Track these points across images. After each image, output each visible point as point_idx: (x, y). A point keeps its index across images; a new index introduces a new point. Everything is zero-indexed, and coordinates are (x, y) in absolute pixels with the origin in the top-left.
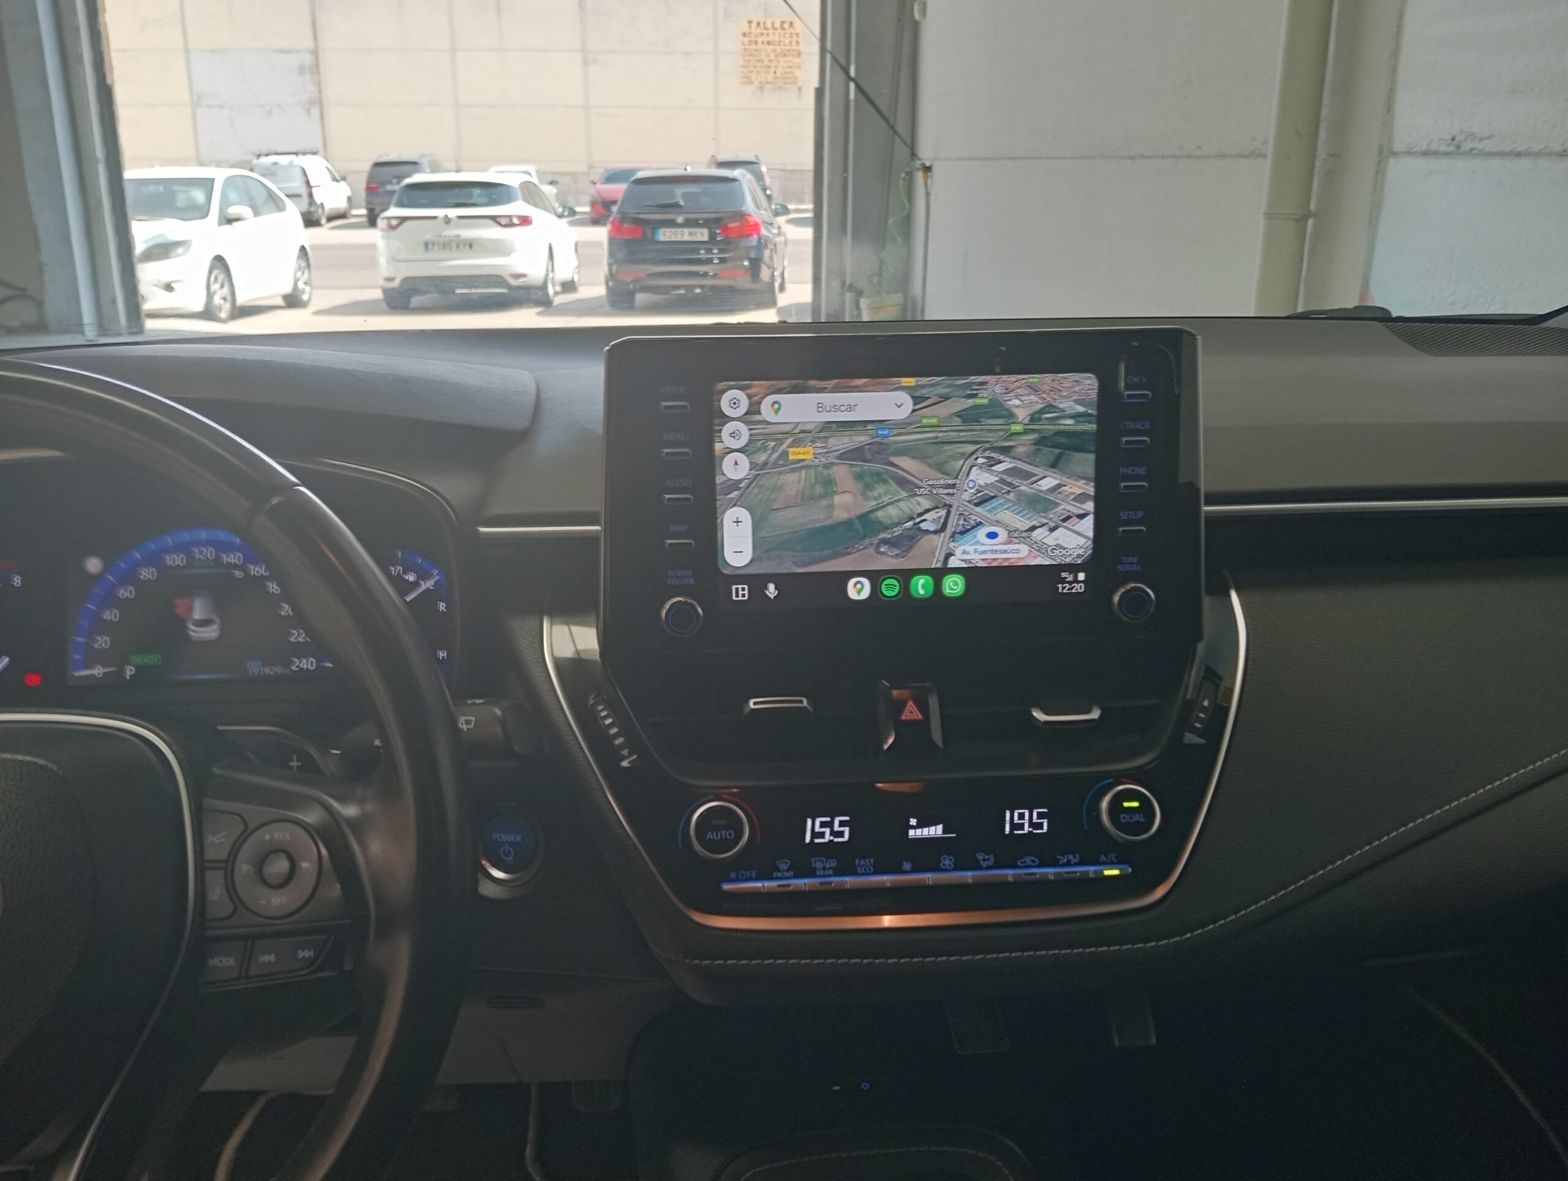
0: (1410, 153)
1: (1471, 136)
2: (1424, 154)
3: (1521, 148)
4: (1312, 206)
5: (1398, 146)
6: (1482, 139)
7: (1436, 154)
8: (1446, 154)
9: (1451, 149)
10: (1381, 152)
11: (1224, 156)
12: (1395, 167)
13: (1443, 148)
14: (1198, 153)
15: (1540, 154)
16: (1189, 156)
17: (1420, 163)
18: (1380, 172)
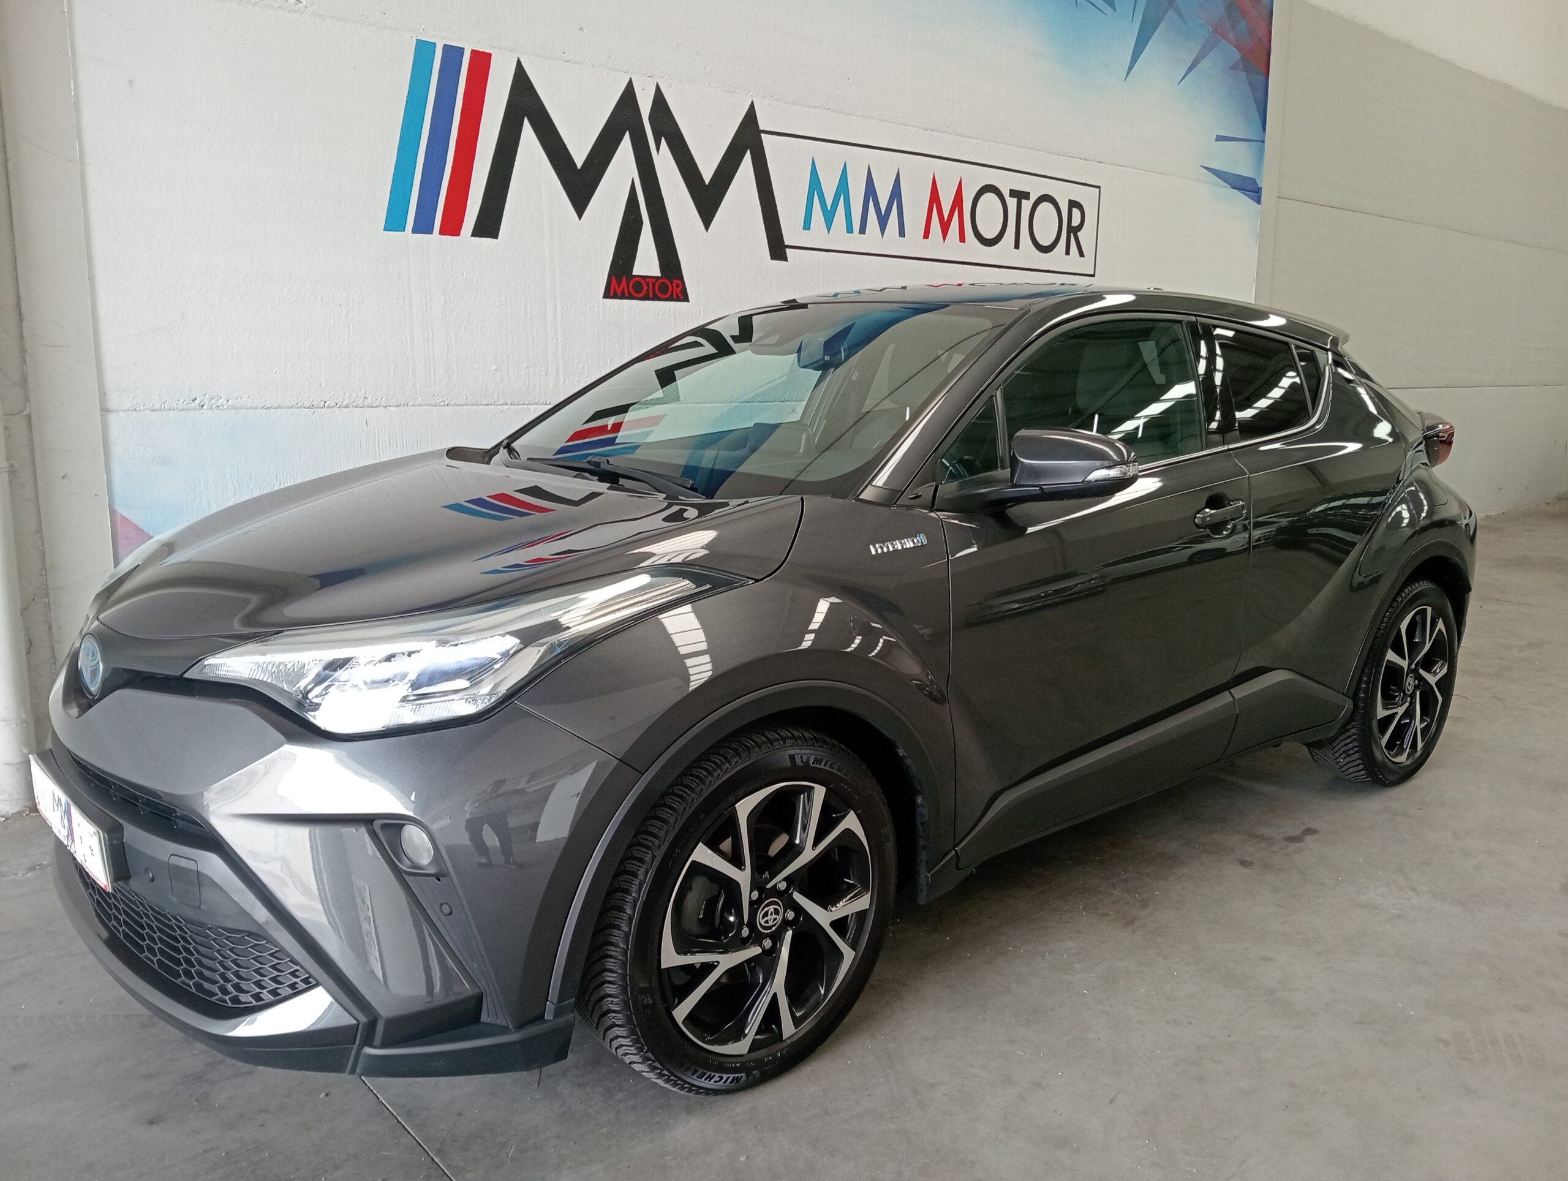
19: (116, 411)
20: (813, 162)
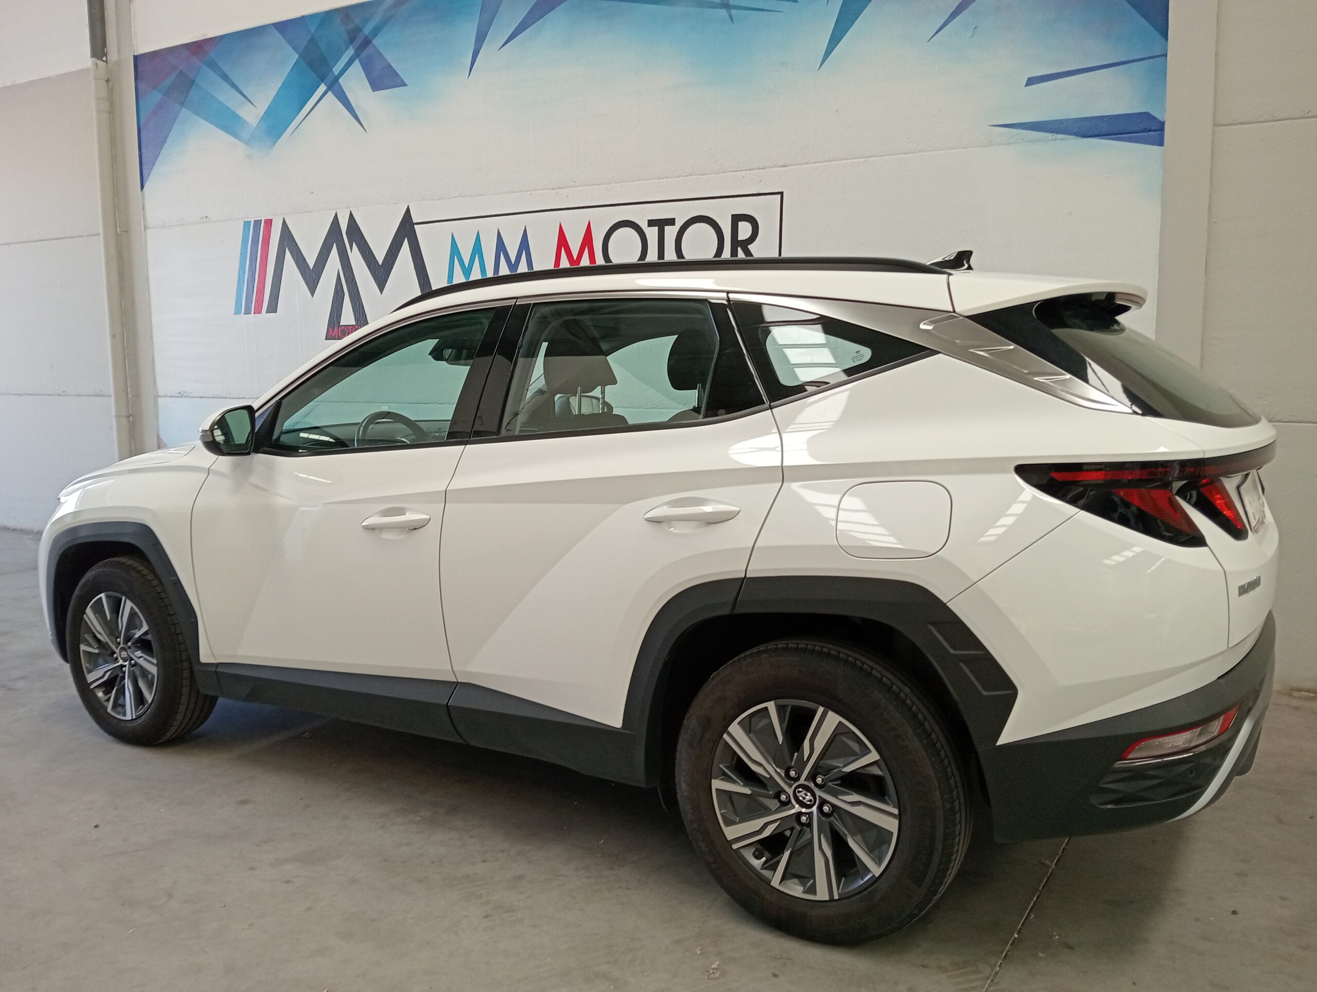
0: (166, 396)
1: (186, 392)
2: (171, 397)
3: (202, 396)
4: (130, 411)
5: (161, 393)
6: (190, 393)
7: (175, 397)
8: (178, 397)
9: (179, 396)
10: (154, 396)
11: (79, 395)
12: (160, 400)
13: (177, 395)
14: (64, 394)
15: (207, 397)
16: (59, 395)
17: (168, 399)
18: (156, 402)
19: (161, 397)
20: (453, 235)
